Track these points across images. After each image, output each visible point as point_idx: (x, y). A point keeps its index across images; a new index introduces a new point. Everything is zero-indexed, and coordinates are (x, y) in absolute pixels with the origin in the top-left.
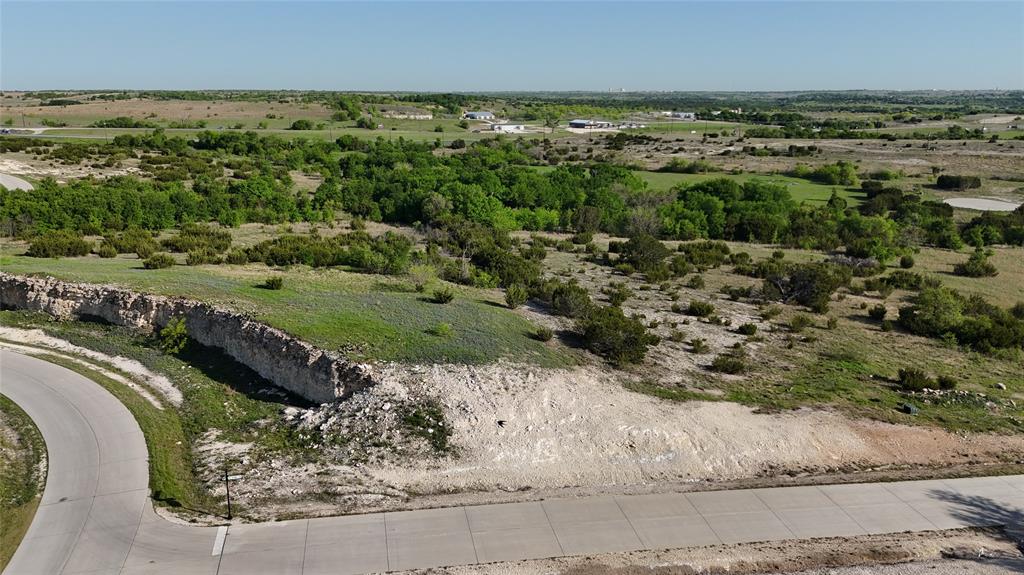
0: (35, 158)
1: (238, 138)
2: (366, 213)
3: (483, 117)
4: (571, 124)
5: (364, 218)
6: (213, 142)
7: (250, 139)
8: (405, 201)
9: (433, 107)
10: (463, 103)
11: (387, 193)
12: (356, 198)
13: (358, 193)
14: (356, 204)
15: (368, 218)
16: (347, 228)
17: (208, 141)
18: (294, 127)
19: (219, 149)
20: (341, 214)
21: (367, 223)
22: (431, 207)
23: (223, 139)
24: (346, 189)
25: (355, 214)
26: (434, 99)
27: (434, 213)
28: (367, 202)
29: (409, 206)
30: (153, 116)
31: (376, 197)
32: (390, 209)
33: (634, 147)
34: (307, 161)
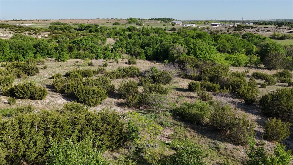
0: (5, 30)
1: (92, 27)
2: (137, 55)
3: (178, 23)
4: (211, 24)
5: (136, 58)
6: (83, 28)
7: (97, 27)
8: (158, 48)
9: (160, 21)
10: (170, 21)
11: (148, 45)
12: (133, 47)
13: (134, 45)
14: (133, 51)
15: (138, 57)
16: (126, 63)
17: (81, 28)
18: (114, 25)
19: (85, 31)
20: (125, 55)
21: (138, 61)
22: (175, 51)
23: (87, 27)
24: (128, 43)
25: (132, 55)
26: (161, 20)
27: (176, 55)
28: (138, 49)
29: (161, 52)
30: (71, 22)
31: (143, 47)
32: (150, 53)
33: (246, 30)
34: (116, 35)
